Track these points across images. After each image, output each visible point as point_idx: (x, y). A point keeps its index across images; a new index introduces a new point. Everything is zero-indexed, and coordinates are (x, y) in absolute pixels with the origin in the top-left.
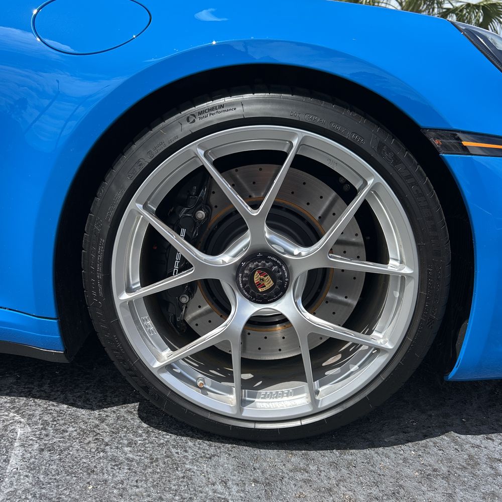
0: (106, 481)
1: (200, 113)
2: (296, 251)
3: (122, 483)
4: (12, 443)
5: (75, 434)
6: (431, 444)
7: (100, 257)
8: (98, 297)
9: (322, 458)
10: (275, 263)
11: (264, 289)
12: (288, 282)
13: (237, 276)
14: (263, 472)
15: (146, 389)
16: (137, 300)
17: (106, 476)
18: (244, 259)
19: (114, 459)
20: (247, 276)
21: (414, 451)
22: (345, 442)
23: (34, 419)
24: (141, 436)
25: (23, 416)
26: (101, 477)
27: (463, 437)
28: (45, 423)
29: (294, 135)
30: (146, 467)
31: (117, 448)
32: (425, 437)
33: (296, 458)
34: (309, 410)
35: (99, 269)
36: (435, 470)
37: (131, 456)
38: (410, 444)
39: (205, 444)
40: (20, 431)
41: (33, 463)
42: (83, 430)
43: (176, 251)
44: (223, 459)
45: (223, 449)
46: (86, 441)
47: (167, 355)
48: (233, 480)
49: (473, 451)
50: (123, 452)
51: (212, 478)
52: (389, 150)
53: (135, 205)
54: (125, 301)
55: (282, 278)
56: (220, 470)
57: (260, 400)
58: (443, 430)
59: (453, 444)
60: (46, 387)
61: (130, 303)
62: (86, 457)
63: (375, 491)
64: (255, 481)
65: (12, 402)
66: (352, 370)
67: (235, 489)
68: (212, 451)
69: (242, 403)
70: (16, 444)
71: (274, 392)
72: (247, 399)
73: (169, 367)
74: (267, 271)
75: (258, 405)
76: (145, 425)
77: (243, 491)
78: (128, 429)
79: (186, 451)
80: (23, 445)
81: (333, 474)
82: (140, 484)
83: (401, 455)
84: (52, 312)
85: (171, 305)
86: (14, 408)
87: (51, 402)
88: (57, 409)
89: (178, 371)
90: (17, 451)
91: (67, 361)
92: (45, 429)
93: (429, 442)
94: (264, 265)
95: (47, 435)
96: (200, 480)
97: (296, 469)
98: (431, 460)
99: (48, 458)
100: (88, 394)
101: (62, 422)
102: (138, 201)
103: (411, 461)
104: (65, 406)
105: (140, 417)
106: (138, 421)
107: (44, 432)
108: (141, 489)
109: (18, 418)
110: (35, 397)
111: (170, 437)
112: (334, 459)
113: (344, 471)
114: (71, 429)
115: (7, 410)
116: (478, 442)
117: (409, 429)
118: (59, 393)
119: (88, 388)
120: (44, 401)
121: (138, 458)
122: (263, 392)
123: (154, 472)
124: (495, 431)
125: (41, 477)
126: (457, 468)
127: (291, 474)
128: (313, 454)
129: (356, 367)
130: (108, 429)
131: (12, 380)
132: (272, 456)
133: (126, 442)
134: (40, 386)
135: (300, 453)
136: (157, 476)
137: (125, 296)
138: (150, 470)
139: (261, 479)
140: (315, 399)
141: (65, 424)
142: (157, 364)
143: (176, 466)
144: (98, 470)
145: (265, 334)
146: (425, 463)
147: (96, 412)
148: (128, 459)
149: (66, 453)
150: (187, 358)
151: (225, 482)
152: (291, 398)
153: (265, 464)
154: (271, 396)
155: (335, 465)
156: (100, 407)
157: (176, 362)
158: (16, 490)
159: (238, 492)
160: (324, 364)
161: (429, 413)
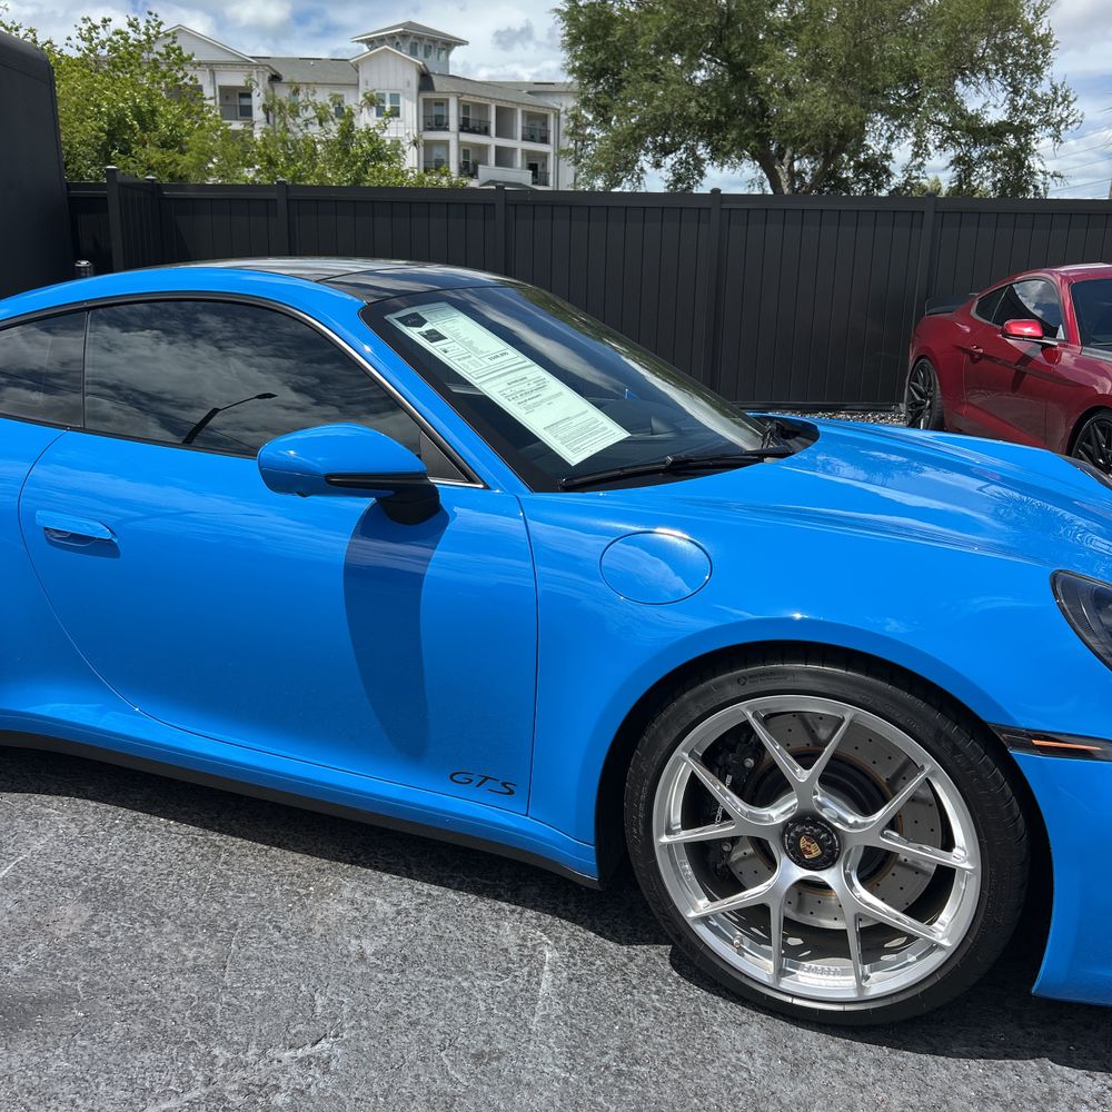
0: (632, 1025)
1: (751, 677)
2: (851, 819)
3: (647, 1030)
4: (542, 966)
5: (602, 969)
6: (1010, 1066)
7: (643, 797)
8: (638, 834)
9: (866, 1052)
10: (824, 830)
11: (811, 856)
12: (839, 852)
13: (783, 836)
14: (794, 1053)
15: (679, 937)
16: (677, 844)
17: (632, 1020)
18: (792, 820)
19: (640, 1004)
20: (793, 839)
21: (983, 1069)
22: (901, 1041)
23: (561, 944)
24: (670, 985)
25: (550, 937)
26: (626, 1019)
27: (1058, 1067)
28: (572, 950)
29: (845, 711)
30: (672, 1020)
31: (644, 993)
32: (1007, 1056)
33: (837, 1045)
34: (853, 995)
35: (641, 807)
36: (997, 1095)
37: (658, 1005)
38: (982, 1061)
39: (738, 1009)
40: (548, 955)
41: (563, 991)
42: (611, 966)
43: (718, 804)
44: (753, 1029)
45: (756, 1018)
46: (613, 980)
47: (703, 905)
48: (760, 1053)
49: (1059, 1085)
50: (651, 999)
51: (738, 1047)
52: (948, 739)
53: (681, 752)
54: (664, 844)
55: (832, 847)
56: (748, 1040)
57: (803, 973)
58: (1035, 1054)
59: (1038, 1073)
60: (571, 906)
61: (669, 846)
62: (613, 996)
63: (914, 1100)
64: (783, 1059)
65: (538, 918)
66: (910, 960)
67: (759, 1061)
68: (744, 1018)
69: (781, 972)
70: (546, 968)
71: (819, 967)
72: (788, 969)
73: (705, 919)
74: (814, 838)
75: (800, 978)
76: (676, 975)
77: (768, 1066)
78: (657, 975)
79: (716, 1012)
80: (552, 971)
81: (873, 1071)
82: (664, 1035)
83: (965, 1070)
84: (592, 839)
85: (712, 852)
86: (540, 926)
87: (578, 927)
88: (584, 936)
89: (715, 924)
90: (547, 976)
91: (600, 889)
92: (573, 958)
93: (1008, 1063)
94: (811, 831)
95: (575, 965)
96: (725, 1044)
97: (832, 1057)
98: (998, 1084)
99: (576, 989)
100: (616, 923)
101: (589, 952)
102: (684, 750)
103: (972, 1080)
104: (593, 934)
105: (671, 963)
106: (669, 967)
107: (572, 960)
108: (664, 1041)
109: (545, 938)
110: (560, 917)
111: (699, 992)
112: (880, 1057)
113: (887, 1072)
114: (598, 962)
115: (533, 927)
116: (1073, 1077)
117: (990, 1044)
118: (586, 917)
119: (617, 917)
120: (571, 924)
121: (664, 1008)
122: (807, 964)
123: (680, 1027)
124: (1107, 1069)
125: (571, 1007)
126: (1027, 1099)
127: (825, 1061)
128: (857, 1045)
129: (914, 958)
130: (636, 971)
131: (535, 890)
132: (809, 1037)
133: (654, 989)
134: (566, 903)
135: (843, 1041)
136: (682, 1031)
137: (665, 839)
138: (676, 1024)
139: (791, 1058)
140: (861, 986)
141: (592, 955)
142: (692, 914)
143: (703, 1025)
144: (624, 1012)
145: (818, 897)
146: (991, 1085)
147: (625, 948)
148: (655, 1007)
149: (594, 987)
150: (730, 912)
151: (750, 1053)
152: (837, 977)
153: (799, 1044)
154: (815, 971)
155: (878, 1063)
156: (629, 943)
157: (715, 915)
158: (549, 1015)
159: (762, 1065)
160: (886, 946)
161: (1029, 1030)
